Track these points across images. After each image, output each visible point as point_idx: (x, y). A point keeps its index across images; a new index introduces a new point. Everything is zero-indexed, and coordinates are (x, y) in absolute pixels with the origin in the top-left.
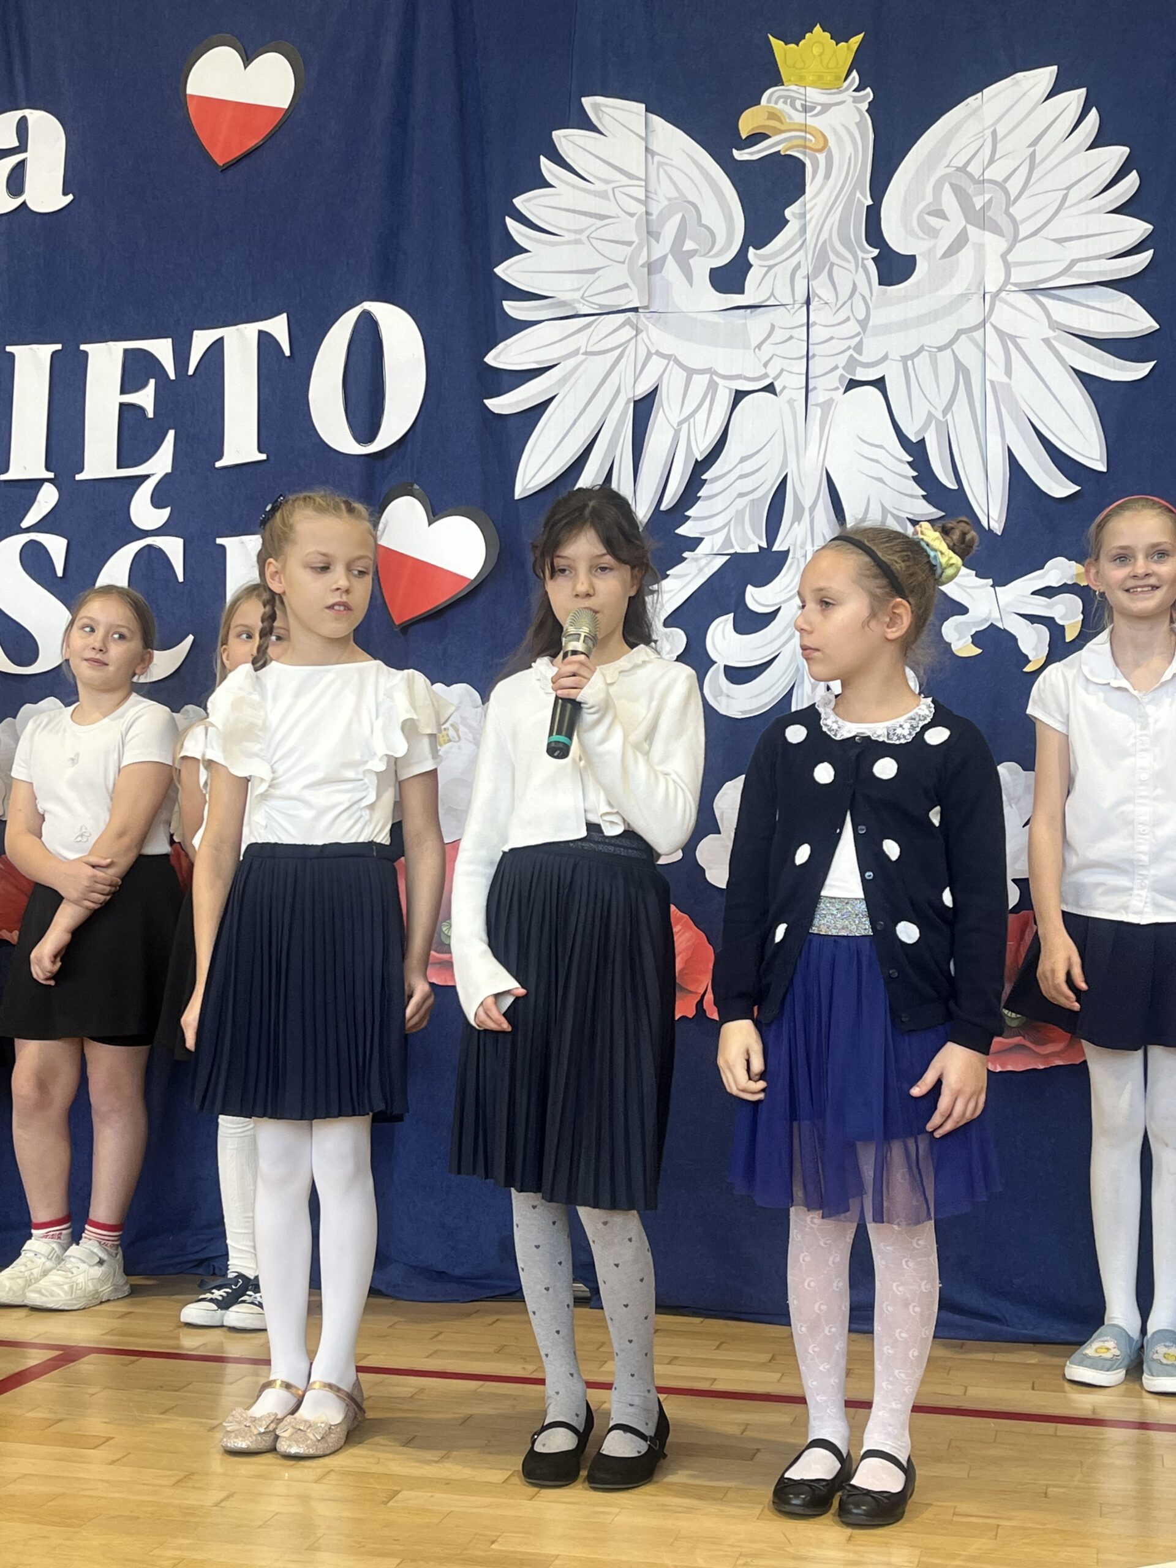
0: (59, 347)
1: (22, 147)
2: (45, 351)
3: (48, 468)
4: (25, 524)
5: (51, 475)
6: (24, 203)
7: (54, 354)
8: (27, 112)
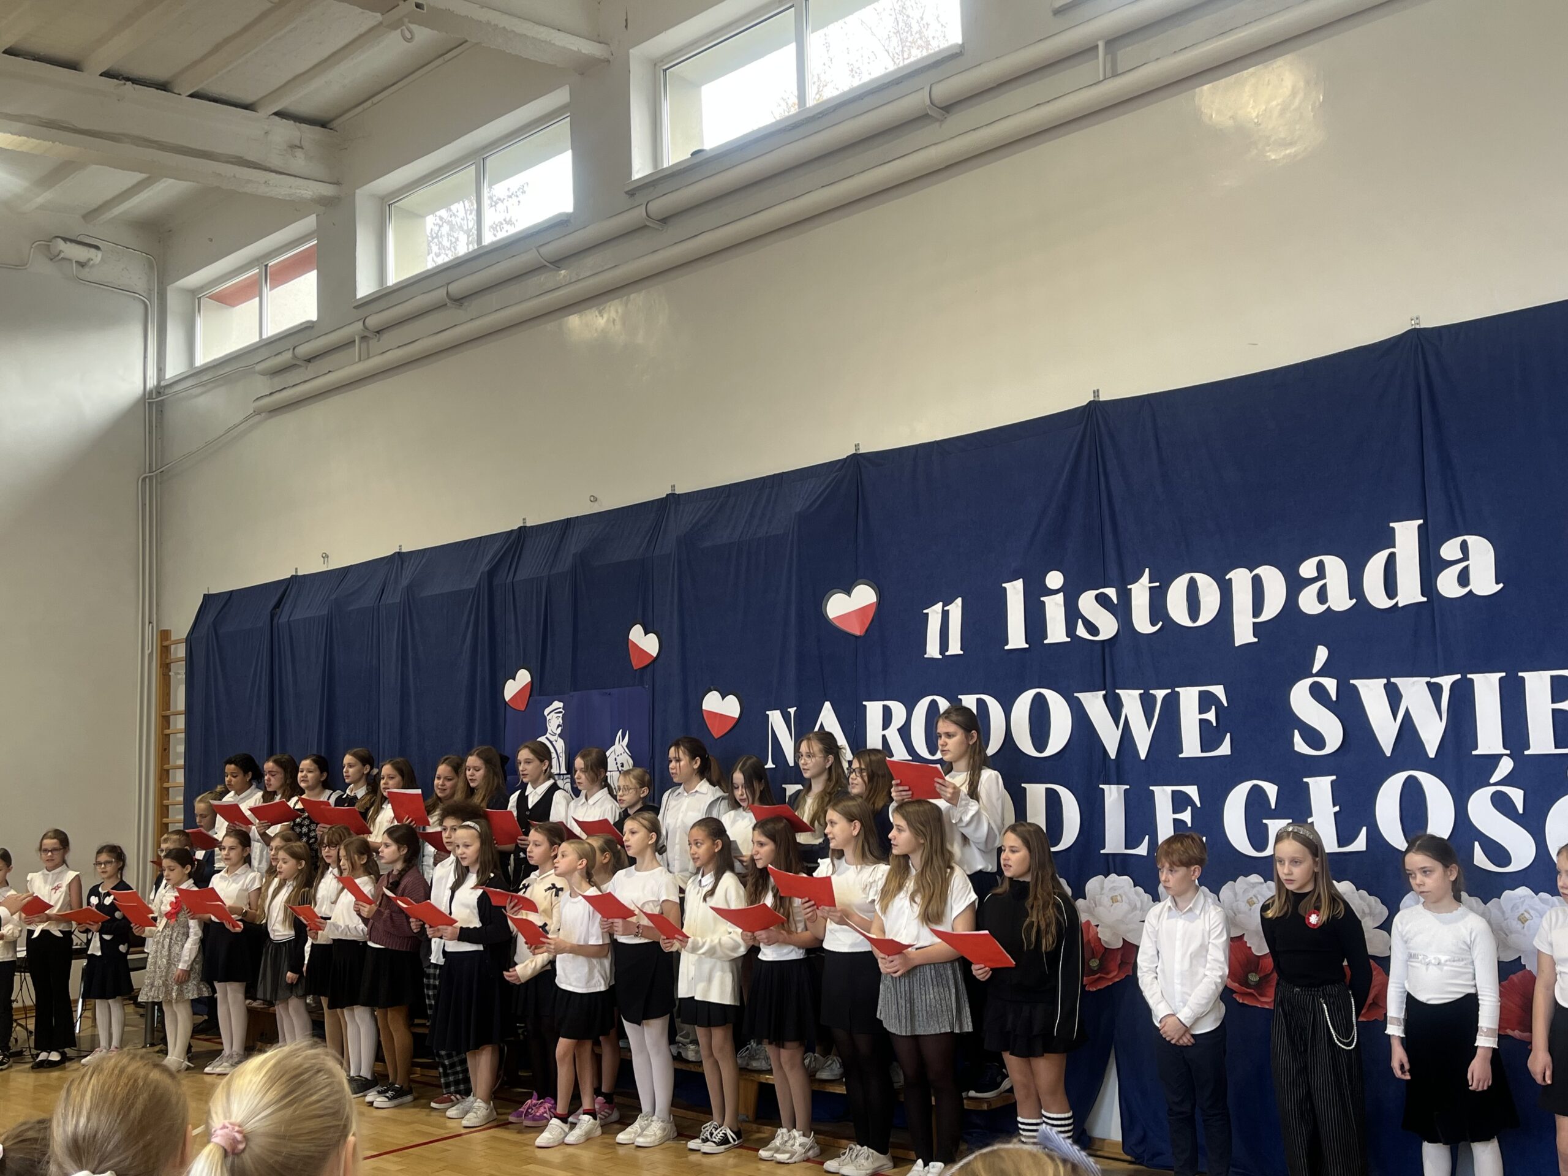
0: (1503, 674)
1: (1466, 557)
2: (1495, 677)
3: (1505, 747)
4: (1492, 781)
5: (1508, 752)
6: (1471, 591)
7: (1501, 679)
8: (1466, 537)
